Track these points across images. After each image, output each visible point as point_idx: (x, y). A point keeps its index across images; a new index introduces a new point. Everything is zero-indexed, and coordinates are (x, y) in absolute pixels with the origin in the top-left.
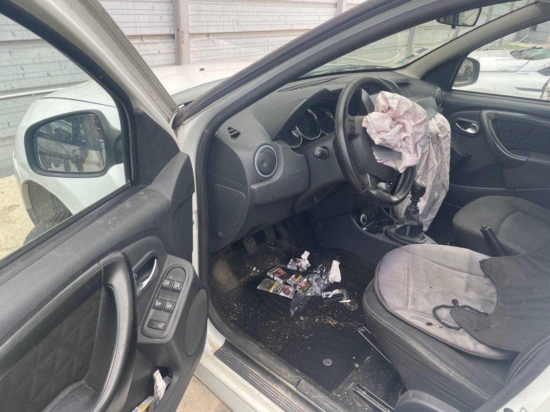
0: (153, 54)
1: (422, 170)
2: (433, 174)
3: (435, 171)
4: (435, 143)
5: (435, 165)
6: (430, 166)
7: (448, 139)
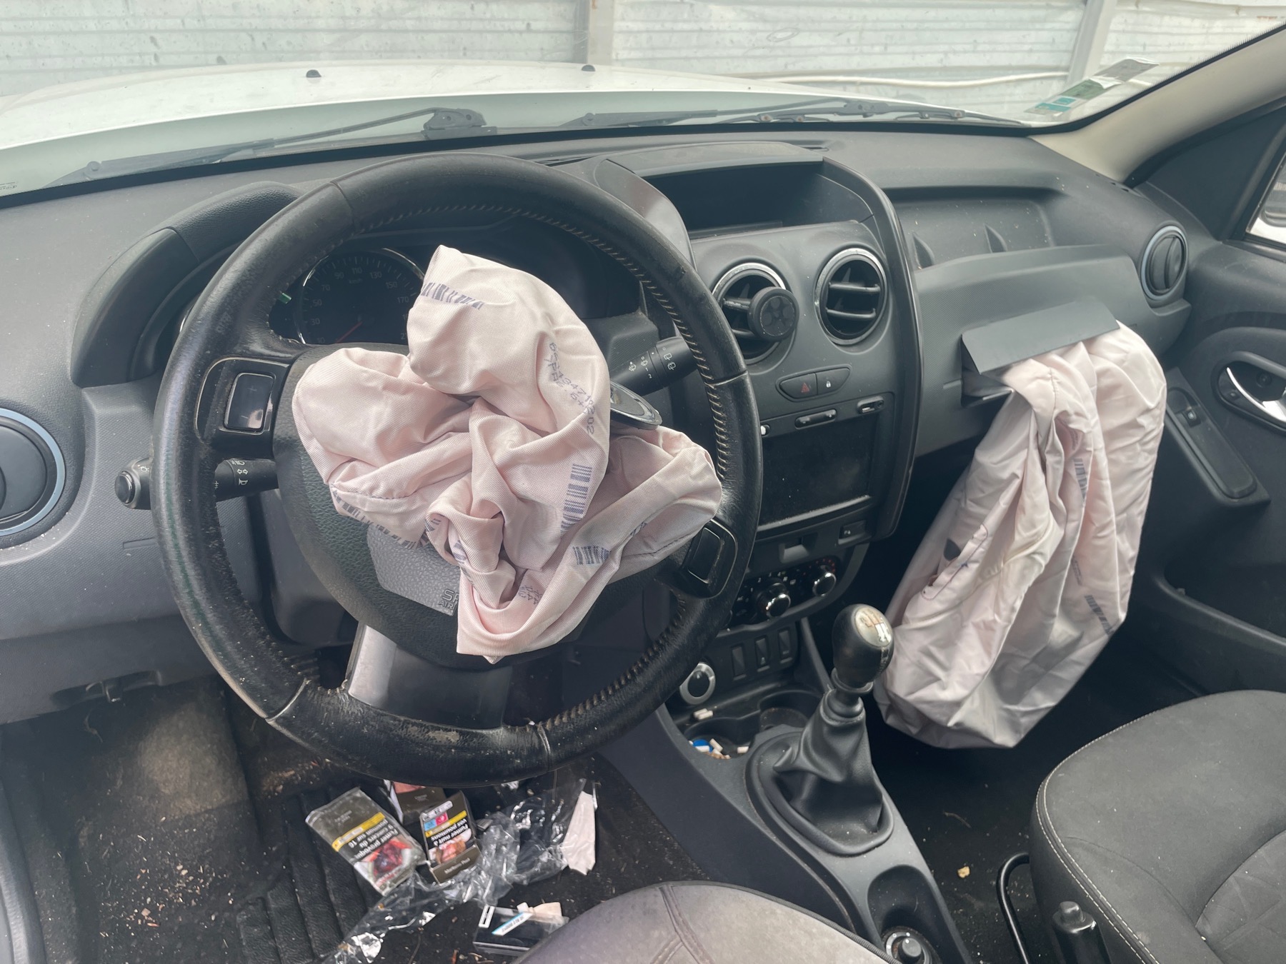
0: (510, 31)
1: (985, 544)
2: (1025, 568)
3: (1037, 557)
4: (1055, 451)
5: (1037, 536)
6: (1019, 533)
7: (1138, 438)
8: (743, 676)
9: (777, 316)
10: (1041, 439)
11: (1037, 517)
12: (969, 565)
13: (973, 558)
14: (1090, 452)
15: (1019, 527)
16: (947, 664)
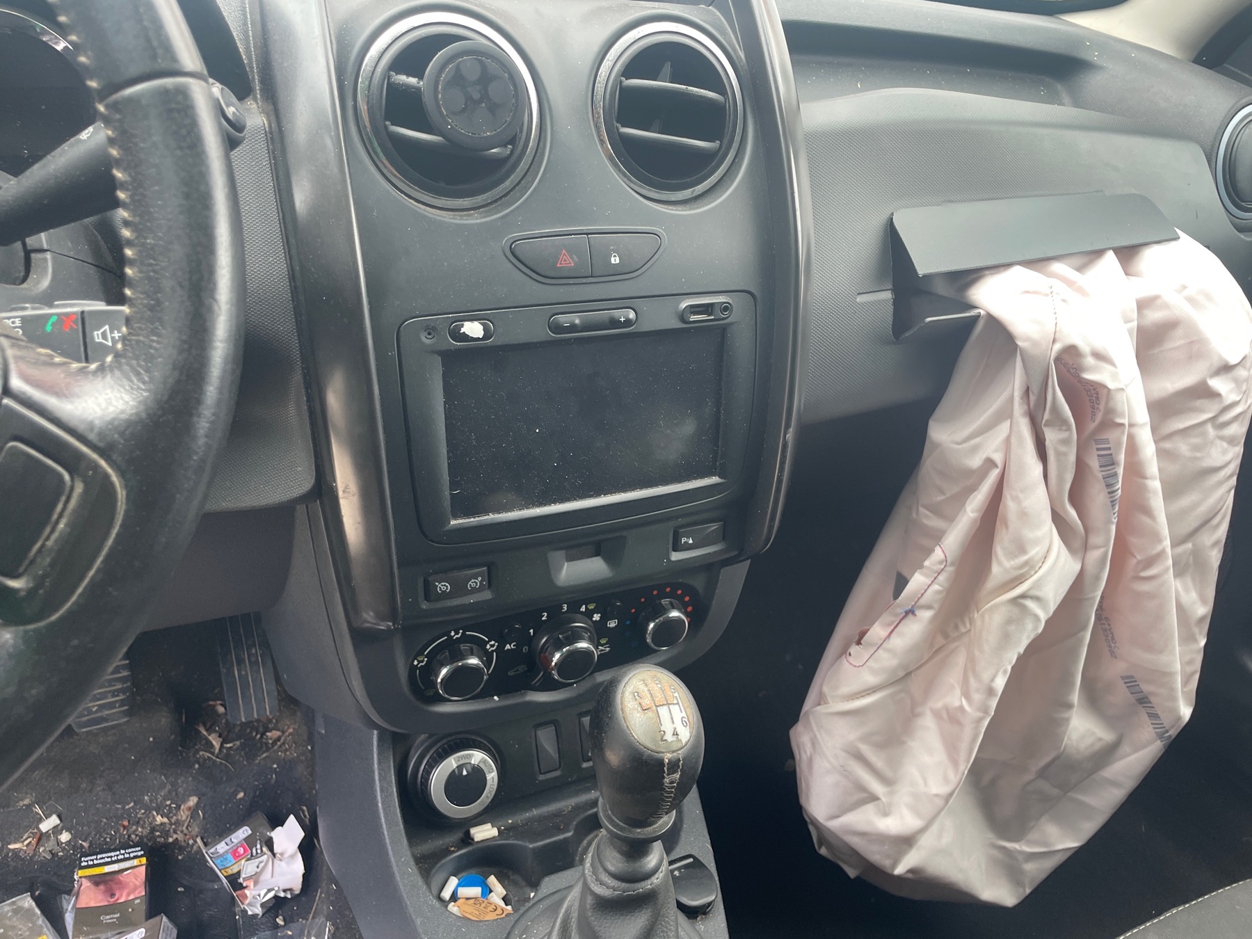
1: (942, 578)
2: (1009, 621)
3: (1030, 604)
4: (1059, 421)
5: (1030, 567)
6: (1000, 563)
7: (1210, 415)
8: (558, 773)
9: (476, 96)
10: (1033, 398)
11: (1029, 534)
12: (917, 612)
13: (922, 601)
14: (1123, 425)
15: (999, 550)
16: (888, 772)
